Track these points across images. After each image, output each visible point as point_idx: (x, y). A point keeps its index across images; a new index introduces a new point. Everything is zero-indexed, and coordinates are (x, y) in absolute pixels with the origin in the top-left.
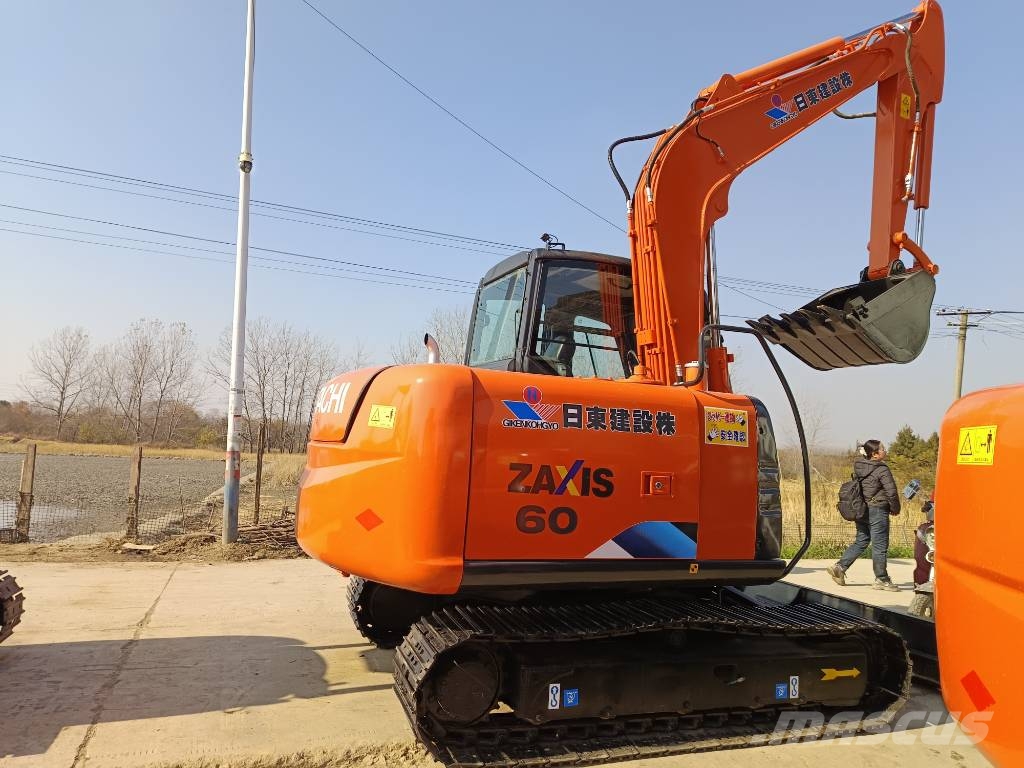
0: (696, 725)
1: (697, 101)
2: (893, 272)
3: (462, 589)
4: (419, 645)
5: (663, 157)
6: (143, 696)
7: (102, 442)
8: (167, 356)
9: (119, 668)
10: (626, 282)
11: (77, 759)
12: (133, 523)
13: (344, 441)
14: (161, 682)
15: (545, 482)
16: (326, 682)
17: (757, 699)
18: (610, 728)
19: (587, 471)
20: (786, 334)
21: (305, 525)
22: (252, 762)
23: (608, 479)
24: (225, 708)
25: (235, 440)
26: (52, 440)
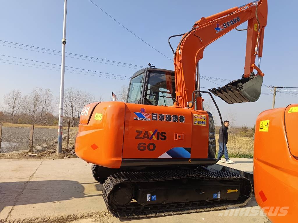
0: (190, 206)
1: (194, 25)
2: (251, 76)
3: (121, 167)
4: (110, 183)
5: (184, 41)
6: (29, 198)
7: (25, 124)
8: (44, 99)
9: (23, 190)
10: (173, 78)
11: (8, 216)
12: (31, 147)
13: (88, 124)
14: (35, 194)
15: (146, 136)
16: (84, 193)
17: (208, 198)
18: (165, 206)
19: (158, 133)
20: (220, 93)
21: (77, 148)
22: (60, 217)
23: (165, 135)
24: (54, 201)
25: (61, 123)
26: (10, 123)
